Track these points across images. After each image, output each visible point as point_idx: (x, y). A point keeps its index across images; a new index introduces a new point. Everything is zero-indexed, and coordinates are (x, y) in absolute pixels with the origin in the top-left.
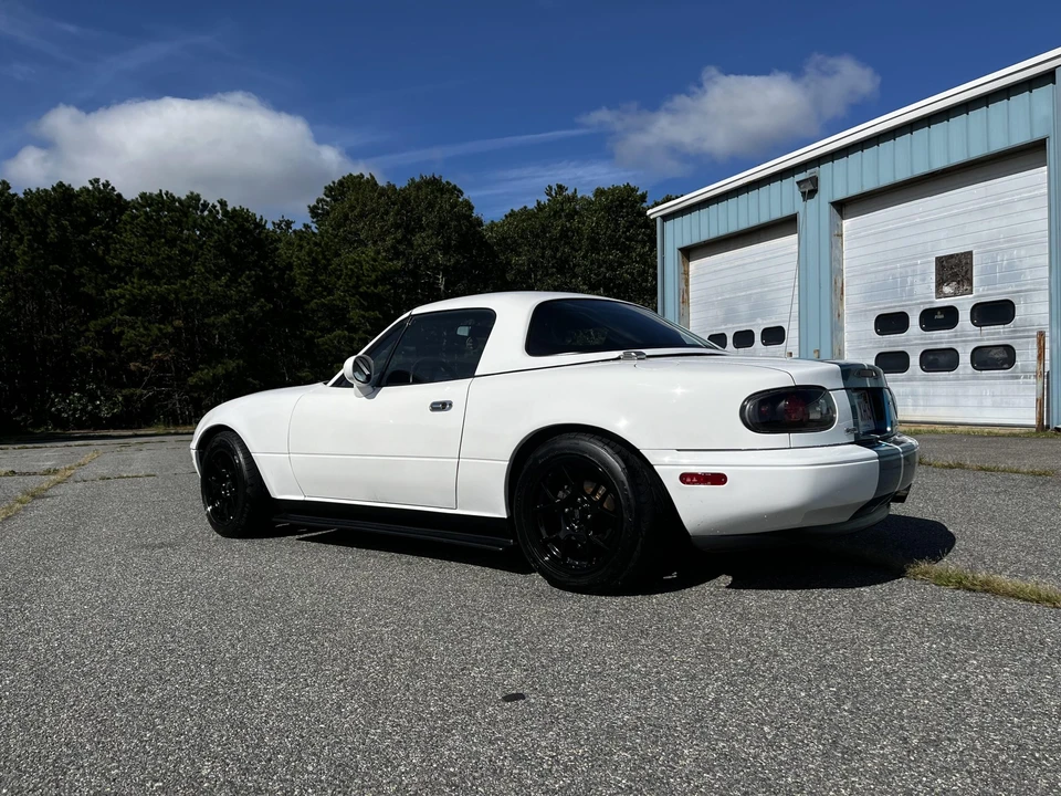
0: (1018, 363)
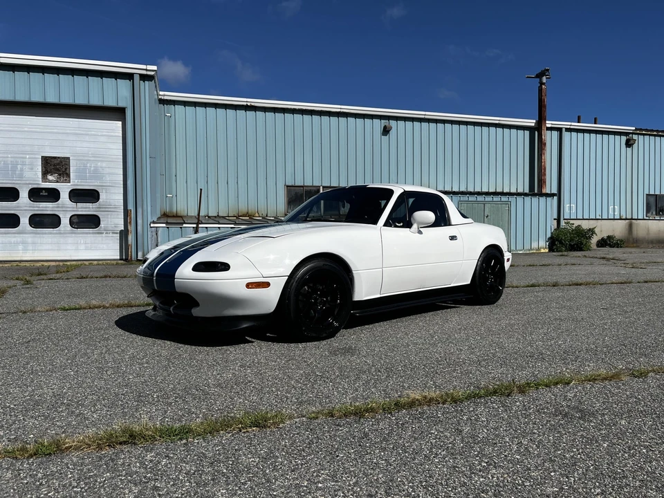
0: (102, 225)
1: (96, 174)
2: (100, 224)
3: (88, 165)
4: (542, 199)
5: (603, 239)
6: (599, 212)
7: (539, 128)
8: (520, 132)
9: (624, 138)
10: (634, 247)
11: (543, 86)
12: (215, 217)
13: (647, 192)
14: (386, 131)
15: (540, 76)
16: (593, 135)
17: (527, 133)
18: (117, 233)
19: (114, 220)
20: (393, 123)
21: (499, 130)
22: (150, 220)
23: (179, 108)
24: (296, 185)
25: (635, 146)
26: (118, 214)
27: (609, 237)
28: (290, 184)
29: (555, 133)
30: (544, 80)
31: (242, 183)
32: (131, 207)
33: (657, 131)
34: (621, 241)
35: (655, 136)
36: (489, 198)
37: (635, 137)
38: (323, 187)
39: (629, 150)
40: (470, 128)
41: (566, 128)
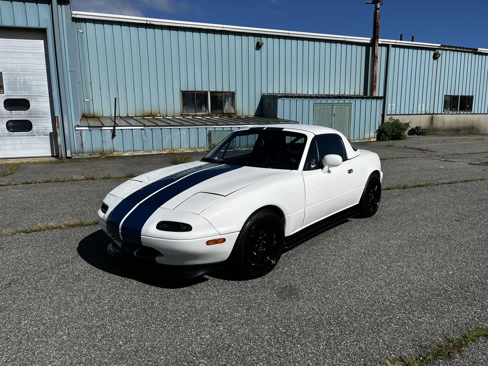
0: (34, 128)
1: (26, 86)
2: (32, 128)
3: (18, 78)
5: (412, 129)
6: (411, 109)
7: (373, 44)
8: (359, 48)
9: (432, 53)
10: (433, 134)
11: (378, 11)
12: (126, 117)
13: (445, 94)
14: (259, 46)
15: (375, 2)
16: (411, 50)
17: (364, 48)
18: (47, 135)
19: (44, 124)
20: (264, 40)
21: (344, 46)
22: (74, 124)
23: (90, 26)
24: (189, 90)
25: (440, 58)
26: (47, 120)
27: (417, 128)
28: (184, 90)
29: (384, 49)
30: (379, 5)
31: (146, 90)
32: (57, 114)
33: (456, 47)
34: (425, 130)
35: (454, 51)
36: (336, 101)
37: (440, 52)
38: (210, 92)
39: (435, 61)
40: (323, 44)
41: (392, 45)
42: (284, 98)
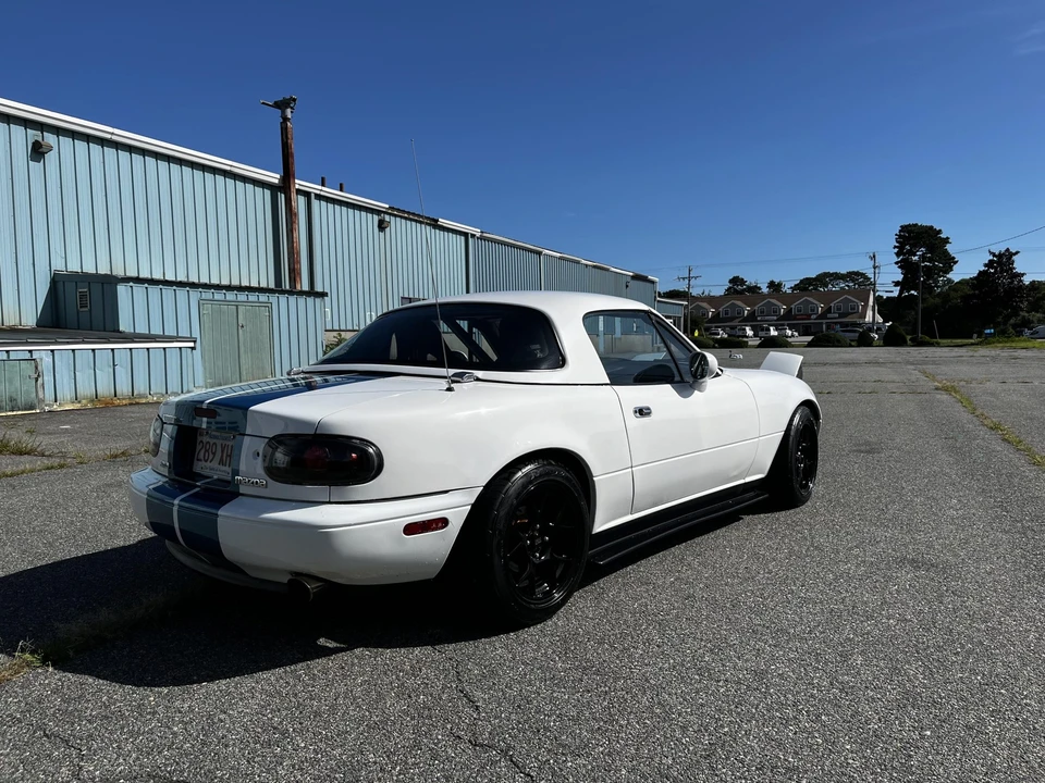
4: (292, 299)
6: (356, 321)
7: (285, 186)
8: (259, 190)
11: (288, 124)
14: (38, 152)
15: (282, 105)
17: (267, 192)
20: (50, 139)
21: (231, 182)
25: (388, 230)
29: (304, 200)
30: (289, 114)
33: (408, 213)
35: (406, 218)
36: (242, 297)
37: (387, 218)
39: (382, 234)
41: (316, 194)
42: (131, 284)
